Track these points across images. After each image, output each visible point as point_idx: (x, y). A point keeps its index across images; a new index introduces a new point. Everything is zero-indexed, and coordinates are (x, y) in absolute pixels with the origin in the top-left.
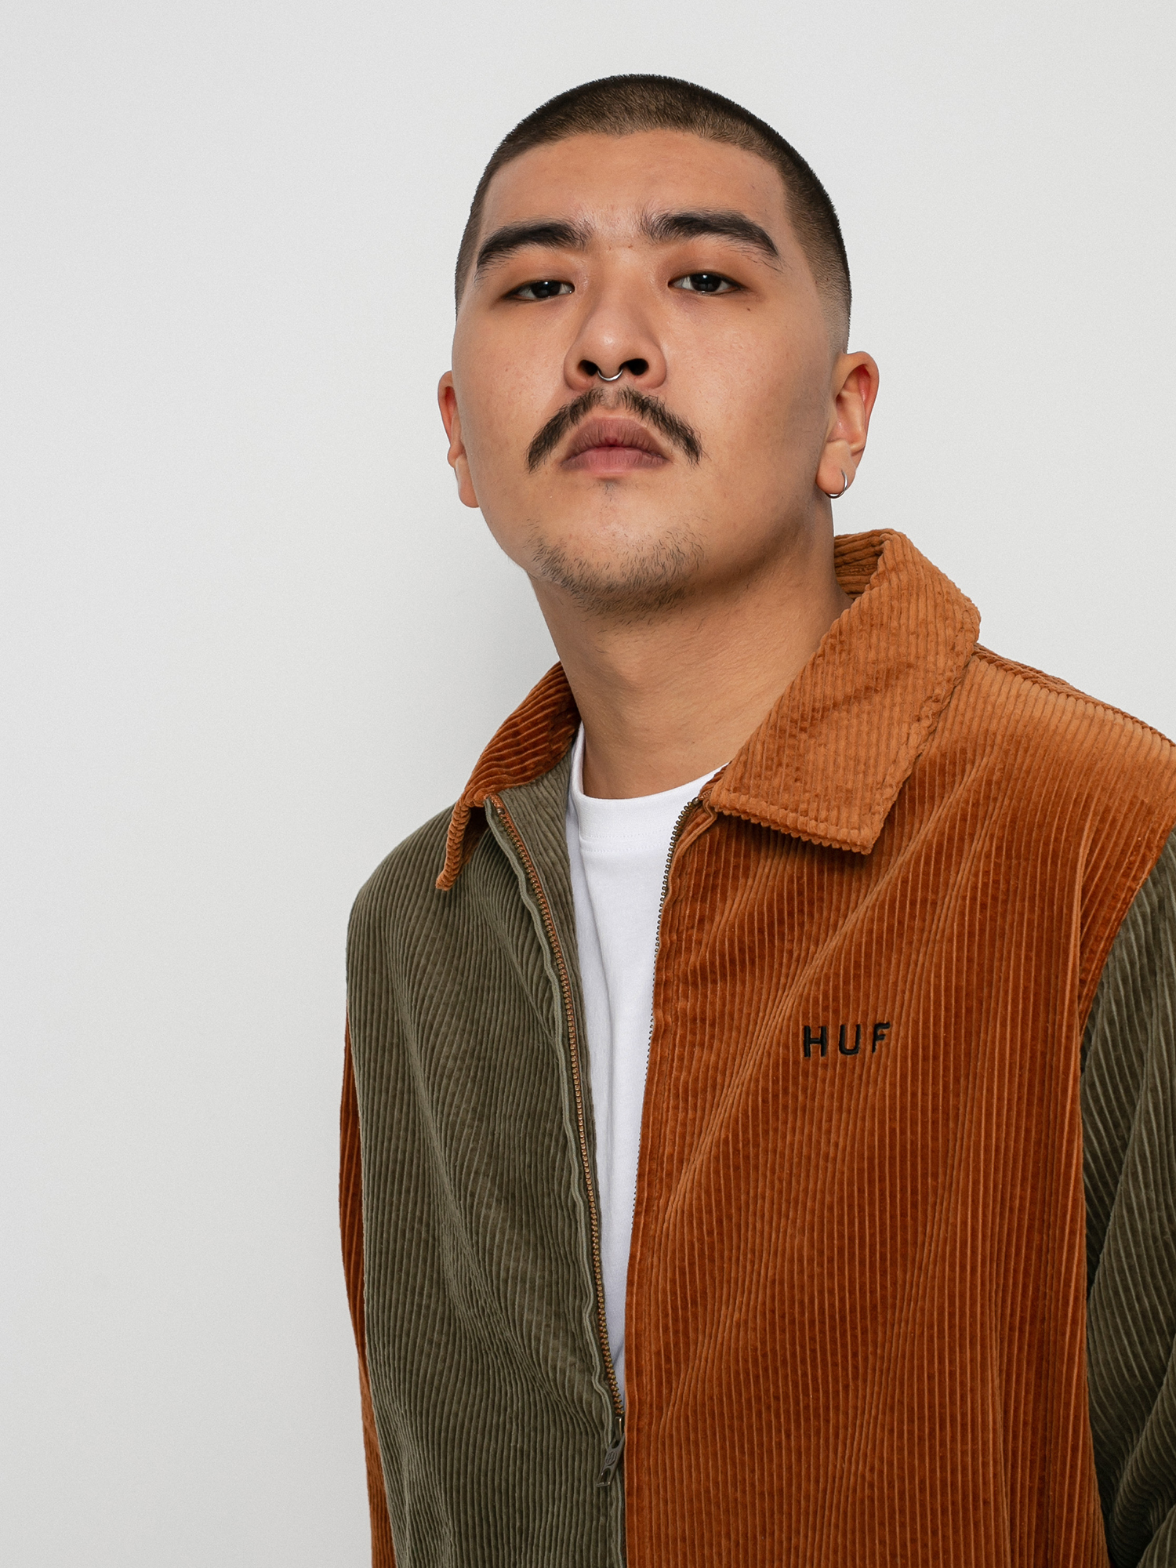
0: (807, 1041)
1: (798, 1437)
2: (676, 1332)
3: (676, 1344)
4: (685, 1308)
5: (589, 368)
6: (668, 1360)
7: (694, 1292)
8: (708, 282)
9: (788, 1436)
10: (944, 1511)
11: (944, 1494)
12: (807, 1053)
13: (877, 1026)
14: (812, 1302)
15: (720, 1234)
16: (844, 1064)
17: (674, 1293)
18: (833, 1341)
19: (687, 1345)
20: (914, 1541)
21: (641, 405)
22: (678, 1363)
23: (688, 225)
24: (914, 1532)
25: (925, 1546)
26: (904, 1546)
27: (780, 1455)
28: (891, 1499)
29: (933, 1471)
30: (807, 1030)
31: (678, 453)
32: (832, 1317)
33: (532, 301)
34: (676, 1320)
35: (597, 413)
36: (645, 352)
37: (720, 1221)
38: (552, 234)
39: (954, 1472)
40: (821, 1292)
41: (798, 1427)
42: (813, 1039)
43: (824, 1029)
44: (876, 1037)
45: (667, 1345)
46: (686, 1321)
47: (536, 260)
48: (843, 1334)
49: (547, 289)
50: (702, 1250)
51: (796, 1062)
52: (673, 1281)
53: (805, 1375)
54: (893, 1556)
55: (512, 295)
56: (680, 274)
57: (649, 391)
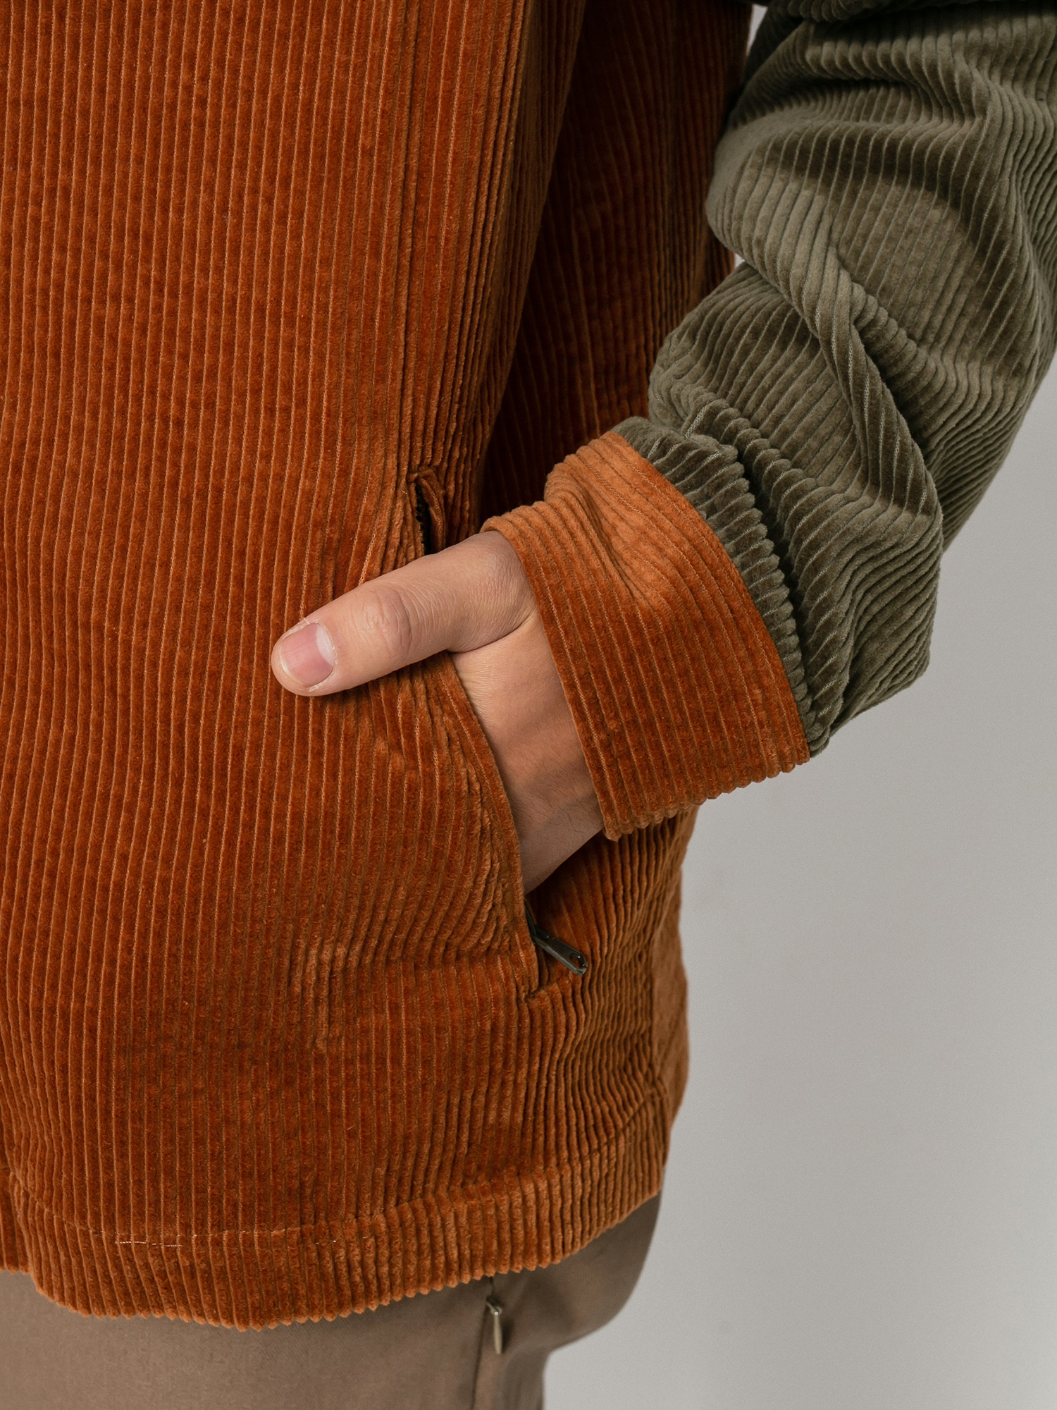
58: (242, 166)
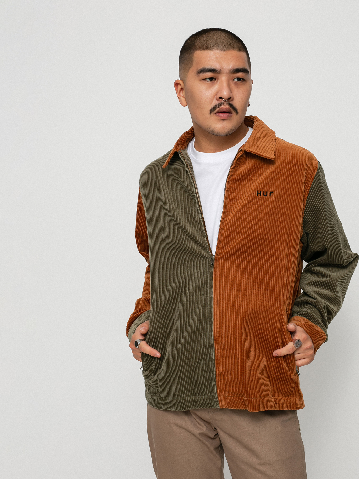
0: (258, 193)
1: (248, 259)
2: (226, 241)
3: (226, 243)
4: (229, 237)
5: (220, 98)
6: (224, 246)
7: (231, 234)
8: (239, 79)
9: (247, 259)
10: (276, 273)
11: (276, 270)
12: (257, 195)
13: (270, 192)
14: (255, 236)
15: (237, 224)
16: (264, 198)
17: (227, 234)
18: (258, 243)
19: (228, 243)
20: (270, 277)
21: (230, 105)
22: (226, 246)
24: (270, 276)
25: (272, 278)
26: (268, 278)
27: (245, 262)
28: (267, 270)
29: (274, 266)
30: (258, 191)
31: (234, 112)
32: (258, 239)
33: (208, 82)
34: (227, 239)
37: (238, 222)
39: (278, 267)
40: (257, 235)
41: (249, 258)
42: (259, 193)
43: (260, 192)
44: (270, 194)
45: (224, 243)
46: (228, 239)
47: (209, 74)
48: (259, 242)
49: (211, 79)
50: (234, 227)
51: (255, 196)
52: (228, 232)
53: (252, 249)
54: (266, 279)
55: (205, 79)
56: (235, 78)
57: (231, 102)
58: (268, 275)
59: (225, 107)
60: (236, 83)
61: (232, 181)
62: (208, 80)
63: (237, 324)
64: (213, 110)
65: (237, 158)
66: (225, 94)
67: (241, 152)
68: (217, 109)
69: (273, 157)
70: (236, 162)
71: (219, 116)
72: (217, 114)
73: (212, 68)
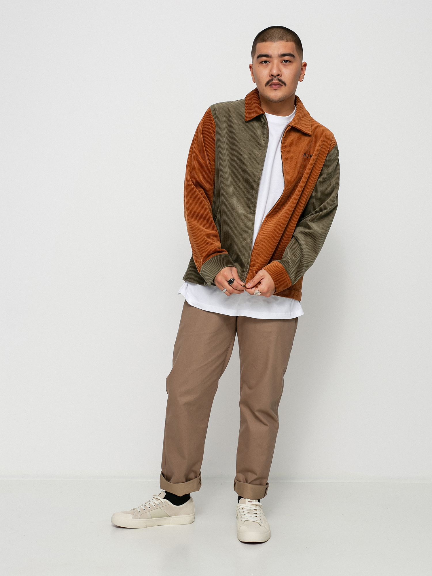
0: (304, 155)
5: (272, 75)
8: (286, 61)
13: (310, 155)
21: (279, 80)
23: (284, 55)
31: (284, 85)
33: (264, 64)
35: (274, 81)
36: (279, 73)
38: (267, 56)
47: (265, 59)
49: (266, 62)
55: (261, 62)
56: (283, 61)
57: (280, 78)
59: (275, 81)
60: (284, 65)
61: (284, 147)
62: (263, 63)
63: (274, 235)
64: (267, 83)
65: (286, 131)
66: (275, 72)
67: (289, 127)
68: (270, 83)
69: (310, 133)
70: (286, 134)
71: (272, 87)
72: (271, 86)
73: (266, 54)
